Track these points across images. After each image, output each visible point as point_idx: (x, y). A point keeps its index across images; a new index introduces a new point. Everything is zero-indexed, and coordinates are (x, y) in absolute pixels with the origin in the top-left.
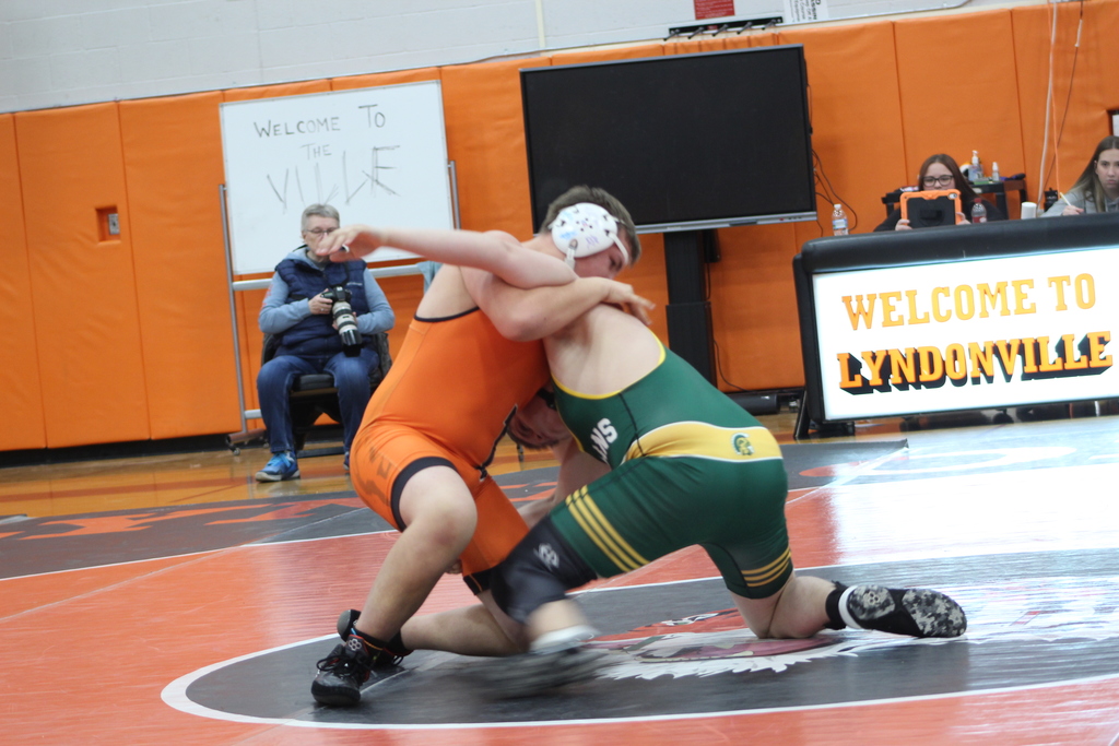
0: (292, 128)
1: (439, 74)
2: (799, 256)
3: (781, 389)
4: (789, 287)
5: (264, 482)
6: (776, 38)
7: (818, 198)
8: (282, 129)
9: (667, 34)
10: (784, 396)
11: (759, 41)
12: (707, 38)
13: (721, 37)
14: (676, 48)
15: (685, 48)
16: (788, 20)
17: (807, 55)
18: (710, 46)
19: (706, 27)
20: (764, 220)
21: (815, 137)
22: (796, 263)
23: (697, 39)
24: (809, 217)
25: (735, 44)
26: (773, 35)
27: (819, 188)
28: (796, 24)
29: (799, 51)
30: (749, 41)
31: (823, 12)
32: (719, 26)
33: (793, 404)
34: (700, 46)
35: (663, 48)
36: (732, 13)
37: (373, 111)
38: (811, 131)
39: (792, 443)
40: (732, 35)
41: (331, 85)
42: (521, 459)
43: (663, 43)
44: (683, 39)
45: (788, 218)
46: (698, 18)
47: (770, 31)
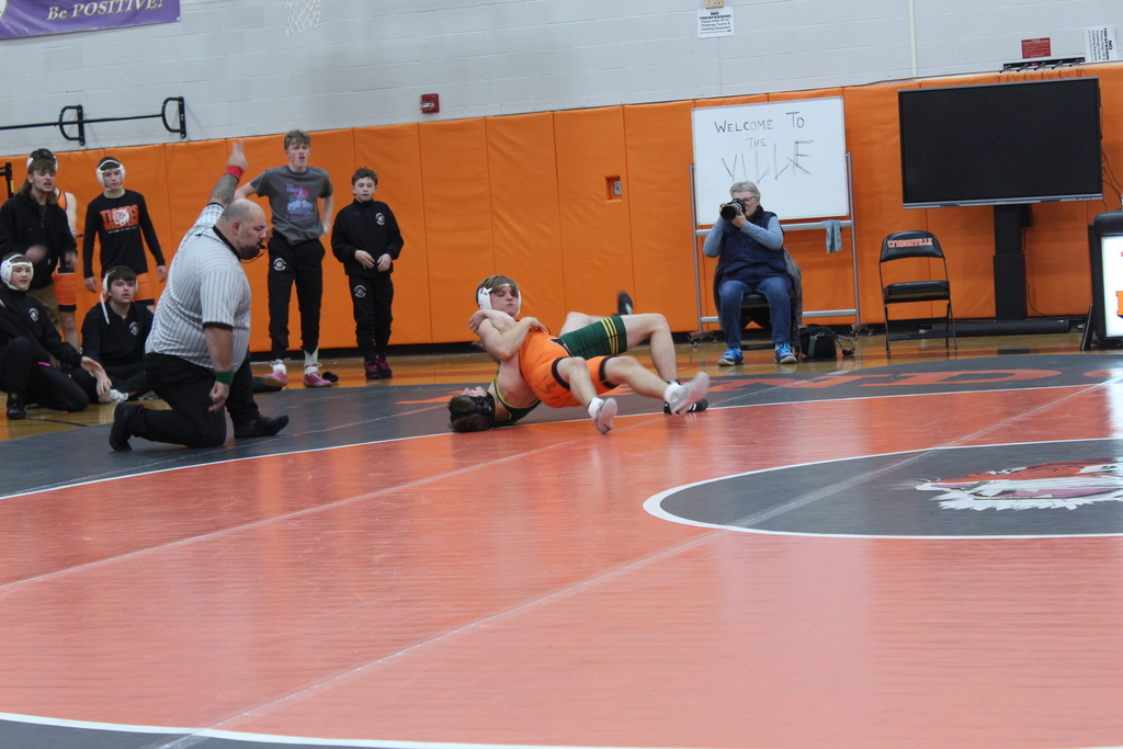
0: (740, 127)
1: (842, 92)
2: (1092, 223)
3: (1072, 316)
4: (1084, 245)
5: (723, 365)
6: (1079, 72)
7: (1104, 184)
8: (733, 127)
9: (1002, 69)
10: (1074, 321)
11: (1067, 74)
12: (1030, 71)
13: (1040, 71)
14: (1008, 78)
15: (1014, 77)
16: (1088, 60)
17: (1101, 85)
18: (1032, 77)
19: (1030, 64)
20: (1064, 199)
21: (1103, 141)
22: (1090, 228)
23: (1023, 72)
24: (1097, 197)
25: (1050, 76)
26: (1077, 70)
27: (1105, 178)
28: (1094, 62)
29: (1095, 82)
30: (1060, 74)
31: (1113, 56)
32: (1039, 63)
33: (1080, 326)
34: (1025, 77)
35: (999, 77)
36: (1049, 54)
37: (796, 116)
38: (1101, 138)
39: (1079, 353)
40: (1048, 70)
41: (768, 98)
42: (889, 357)
43: (999, 74)
44: (1014, 72)
45: (1081, 198)
46: (1024, 57)
47: (1075, 67)
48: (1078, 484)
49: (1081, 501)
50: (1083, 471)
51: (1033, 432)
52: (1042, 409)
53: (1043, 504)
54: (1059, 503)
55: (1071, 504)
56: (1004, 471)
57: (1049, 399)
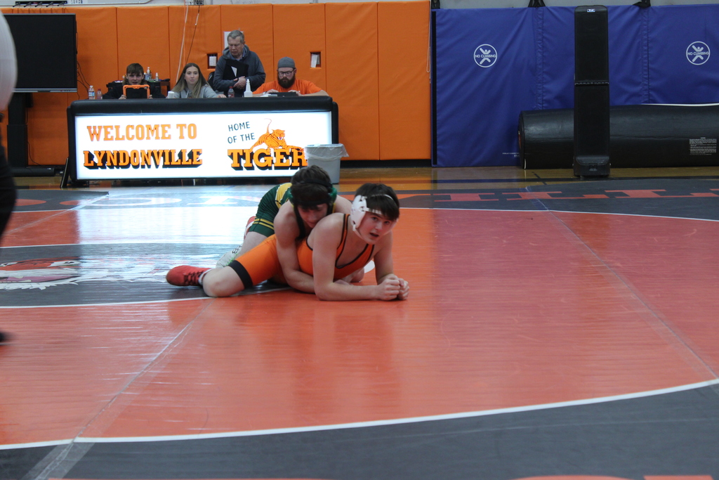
2: (69, 107)
3: (56, 166)
4: (64, 121)
6: (64, 10)
7: (78, 83)
9: (14, 4)
10: (57, 168)
11: (56, 11)
12: (33, 7)
13: (39, 7)
14: (18, 11)
15: (23, 11)
16: (69, 2)
17: (77, 19)
18: (34, 11)
19: (32, 2)
20: (53, 90)
21: (78, 56)
22: (68, 110)
23: (28, 7)
24: (73, 90)
25: (45, 11)
26: (62, 9)
27: (79, 78)
28: (73, 4)
29: (73, 17)
30: (51, 10)
31: (85, 1)
32: (38, 3)
33: (61, 172)
34: (29, 11)
35: (13, 10)
38: (77, 53)
39: (59, 189)
40: (44, 7)
43: (12, 8)
44: (22, 7)
45: (64, 90)
47: (61, 7)
48: (49, 273)
49: (48, 284)
50: (52, 265)
51: (24, 240)
52: (31, 225)
53: (24, 286)
54: (35, 286)
55: (42, 286)
56: (2, 265)
57: (36, 219)
